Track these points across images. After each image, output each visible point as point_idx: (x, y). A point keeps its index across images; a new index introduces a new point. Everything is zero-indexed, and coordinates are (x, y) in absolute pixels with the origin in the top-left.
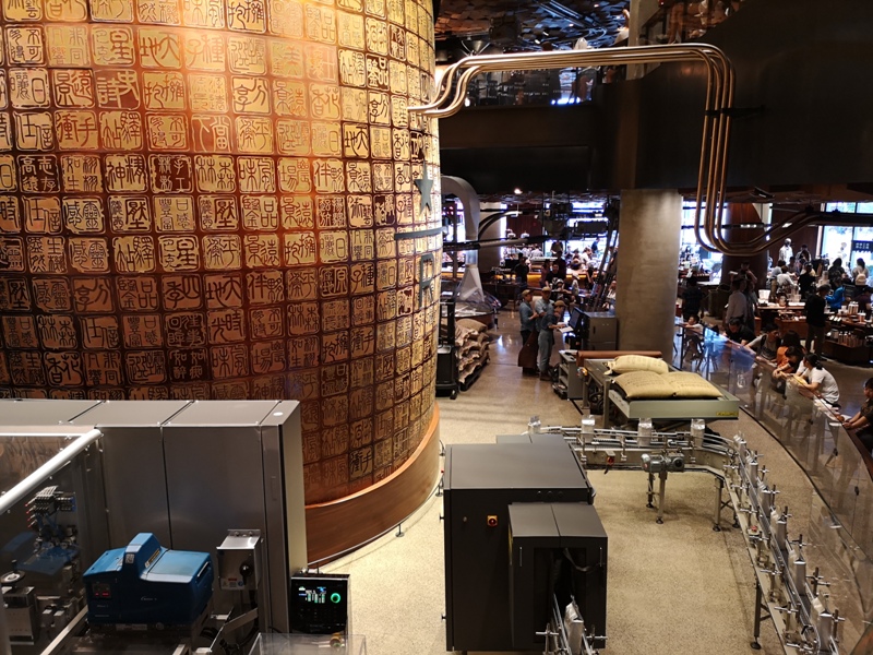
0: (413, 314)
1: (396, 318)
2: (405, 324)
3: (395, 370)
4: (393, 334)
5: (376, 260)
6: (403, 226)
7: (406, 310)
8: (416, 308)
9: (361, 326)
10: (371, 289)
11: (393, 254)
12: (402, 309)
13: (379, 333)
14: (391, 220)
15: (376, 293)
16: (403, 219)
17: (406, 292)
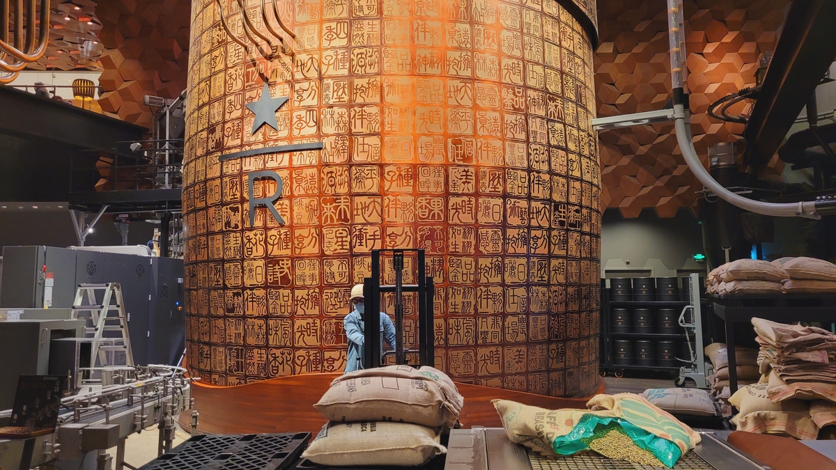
0: (242, 231)
1: (221, 232)
2: (232, 239)
3: (224, 281)
4: (221, 245)
5: (206, 181)
6: (229, 148)
7: (232, 225)
8: (247, 225)
9: (200, 235)
10: (203, 204)
11: (218, 174)
12: (228, 224)
13: (210, 243)
14: (220, 146)
15: (206, 208)
16: (229, 142)
17: (230, 208)
